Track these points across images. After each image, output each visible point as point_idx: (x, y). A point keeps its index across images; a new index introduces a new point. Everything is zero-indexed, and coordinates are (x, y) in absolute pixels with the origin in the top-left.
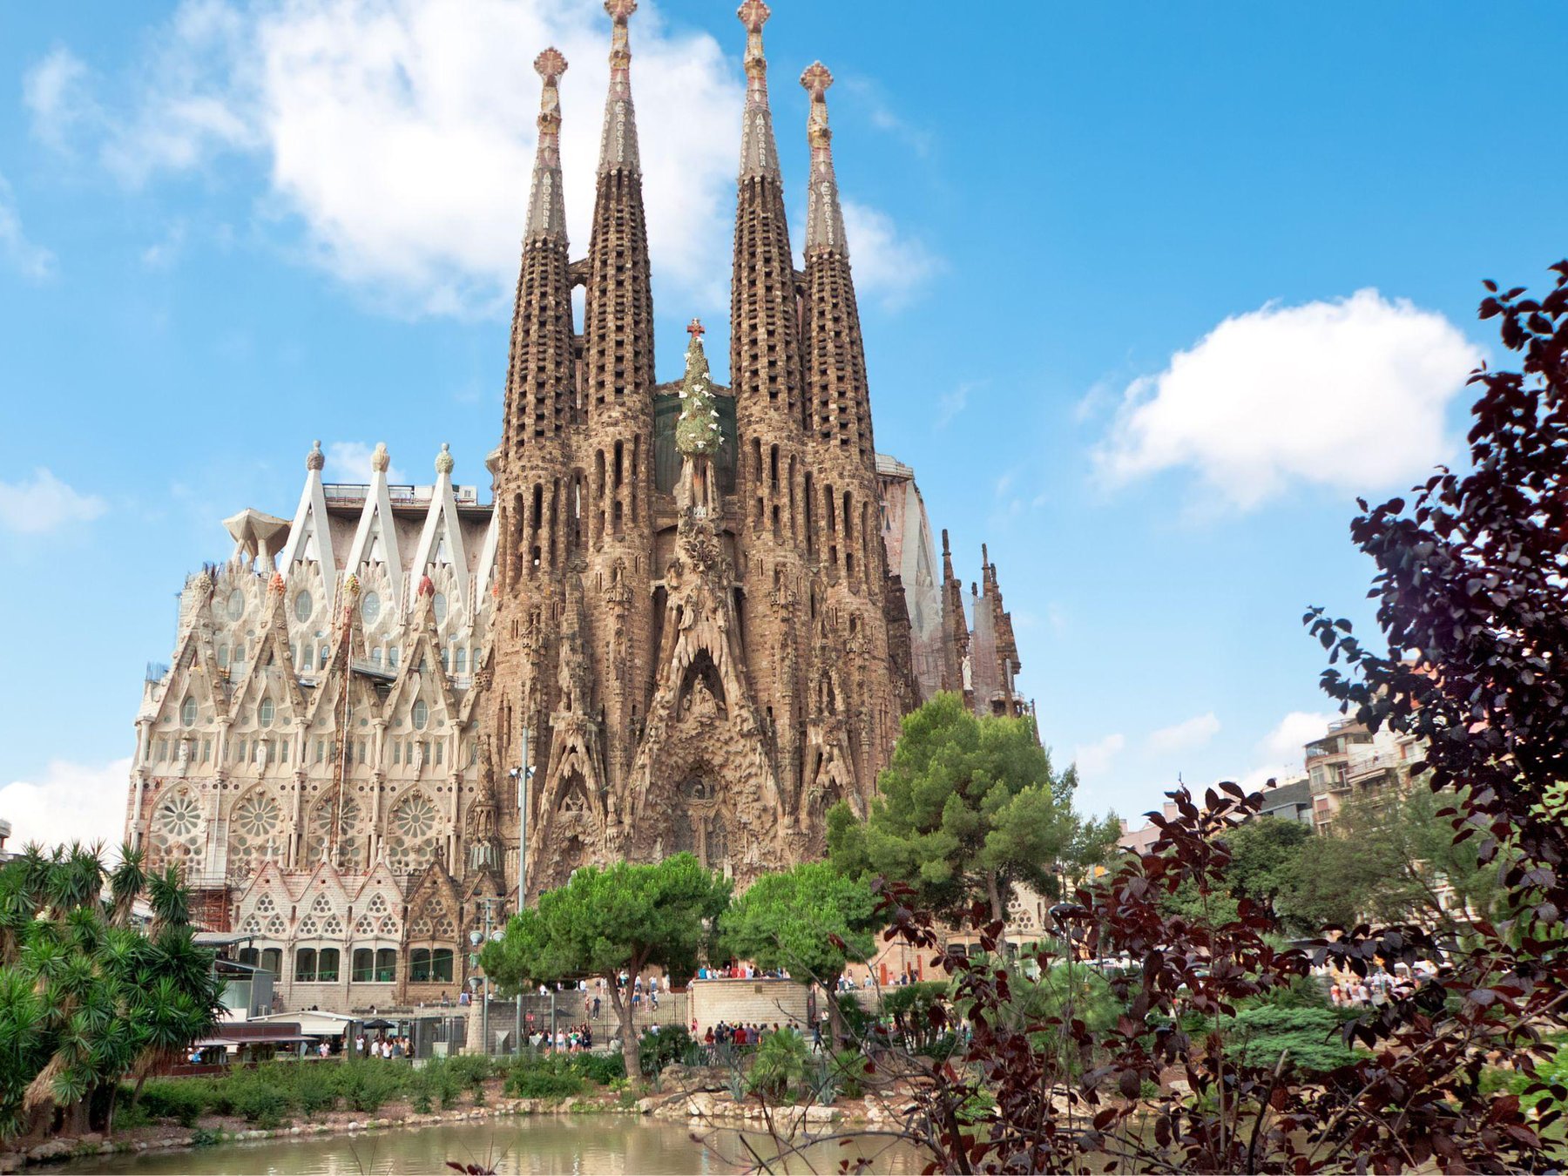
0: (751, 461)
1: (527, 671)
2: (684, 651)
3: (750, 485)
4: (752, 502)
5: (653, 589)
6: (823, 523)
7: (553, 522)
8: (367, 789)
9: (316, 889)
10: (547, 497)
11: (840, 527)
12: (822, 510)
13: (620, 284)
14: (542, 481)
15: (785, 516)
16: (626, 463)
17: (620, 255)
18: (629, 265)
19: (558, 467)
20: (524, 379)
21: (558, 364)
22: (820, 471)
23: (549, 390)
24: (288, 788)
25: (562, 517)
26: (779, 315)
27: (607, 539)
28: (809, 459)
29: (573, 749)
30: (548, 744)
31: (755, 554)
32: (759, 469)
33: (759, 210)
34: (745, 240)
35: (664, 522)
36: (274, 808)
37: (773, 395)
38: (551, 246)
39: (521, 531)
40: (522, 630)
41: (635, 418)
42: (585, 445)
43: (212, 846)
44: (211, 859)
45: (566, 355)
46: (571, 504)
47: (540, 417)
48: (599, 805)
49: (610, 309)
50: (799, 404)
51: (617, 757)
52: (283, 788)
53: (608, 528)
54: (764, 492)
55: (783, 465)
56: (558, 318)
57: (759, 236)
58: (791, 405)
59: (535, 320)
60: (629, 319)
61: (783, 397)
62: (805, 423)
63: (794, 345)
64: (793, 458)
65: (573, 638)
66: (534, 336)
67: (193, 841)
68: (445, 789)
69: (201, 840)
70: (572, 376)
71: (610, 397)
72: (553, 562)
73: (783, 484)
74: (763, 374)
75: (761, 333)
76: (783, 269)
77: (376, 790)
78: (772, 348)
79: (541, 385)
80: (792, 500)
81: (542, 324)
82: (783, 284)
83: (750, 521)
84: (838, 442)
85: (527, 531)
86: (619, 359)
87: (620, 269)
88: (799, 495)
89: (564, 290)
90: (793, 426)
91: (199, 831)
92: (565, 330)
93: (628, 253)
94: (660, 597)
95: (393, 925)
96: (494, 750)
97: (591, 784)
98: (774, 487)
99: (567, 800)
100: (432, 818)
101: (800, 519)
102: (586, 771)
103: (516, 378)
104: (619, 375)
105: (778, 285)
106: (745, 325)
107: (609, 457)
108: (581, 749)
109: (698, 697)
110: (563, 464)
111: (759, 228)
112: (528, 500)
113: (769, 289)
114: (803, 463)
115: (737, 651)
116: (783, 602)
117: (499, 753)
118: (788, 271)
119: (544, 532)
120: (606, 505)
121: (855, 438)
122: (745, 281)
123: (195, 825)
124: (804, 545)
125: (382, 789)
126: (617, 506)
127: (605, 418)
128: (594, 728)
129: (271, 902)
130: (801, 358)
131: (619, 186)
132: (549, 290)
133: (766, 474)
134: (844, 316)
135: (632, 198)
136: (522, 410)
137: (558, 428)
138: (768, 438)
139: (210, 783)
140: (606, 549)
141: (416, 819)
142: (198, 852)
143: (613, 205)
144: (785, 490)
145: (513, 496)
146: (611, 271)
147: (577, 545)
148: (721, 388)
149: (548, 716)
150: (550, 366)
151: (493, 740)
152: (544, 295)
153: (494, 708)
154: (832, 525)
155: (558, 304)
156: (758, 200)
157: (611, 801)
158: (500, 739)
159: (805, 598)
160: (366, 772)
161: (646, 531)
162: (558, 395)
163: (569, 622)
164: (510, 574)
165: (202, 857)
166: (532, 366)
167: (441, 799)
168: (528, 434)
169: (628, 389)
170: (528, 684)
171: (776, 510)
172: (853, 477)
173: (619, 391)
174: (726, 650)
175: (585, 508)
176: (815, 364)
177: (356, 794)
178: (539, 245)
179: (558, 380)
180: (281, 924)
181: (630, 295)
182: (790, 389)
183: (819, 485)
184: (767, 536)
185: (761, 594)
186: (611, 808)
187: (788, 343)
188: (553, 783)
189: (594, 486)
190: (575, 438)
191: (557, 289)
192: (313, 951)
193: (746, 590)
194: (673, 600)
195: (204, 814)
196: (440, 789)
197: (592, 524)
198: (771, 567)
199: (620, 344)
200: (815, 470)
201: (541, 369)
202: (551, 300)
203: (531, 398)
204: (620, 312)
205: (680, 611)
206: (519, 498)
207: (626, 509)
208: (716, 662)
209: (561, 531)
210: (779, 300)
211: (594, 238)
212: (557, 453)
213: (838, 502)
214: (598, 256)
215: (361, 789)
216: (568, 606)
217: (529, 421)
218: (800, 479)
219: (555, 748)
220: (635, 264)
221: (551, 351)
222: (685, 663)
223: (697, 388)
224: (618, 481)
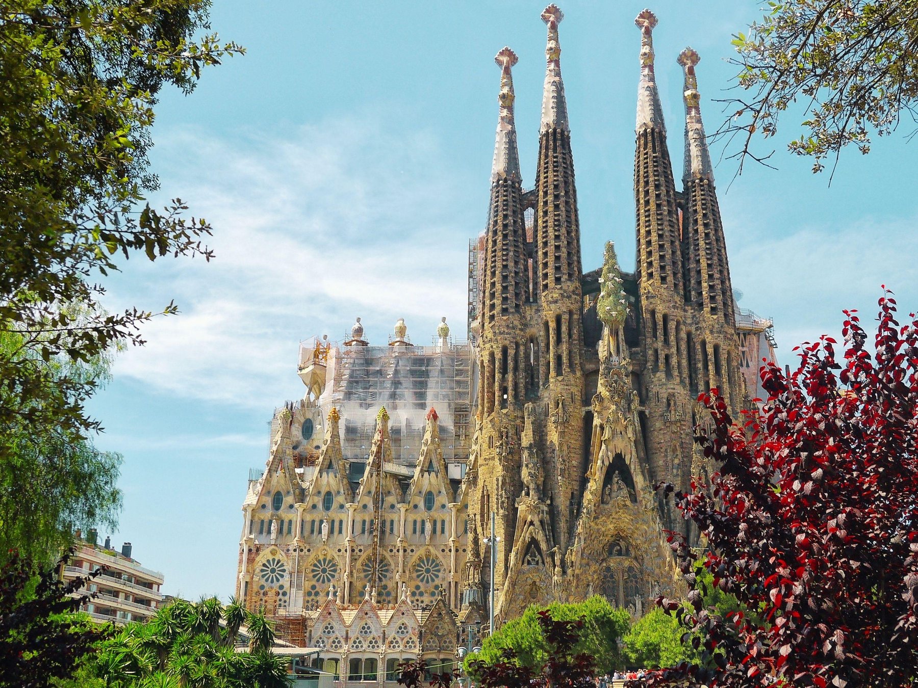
0: (649, 324)
1: (499, 471)
2: (606, 455)
3: (649, 341)
4: (650, 352)
5: (584, 413)
6: (700, 365)
7: (516, 369)
8: (395, 551)
9: (361, 618)
10: (511, 352)
11: (711, 367)
12: (700, 356)
13: (557, 207)
14: (507, 342)
15: (674, 361)
16: (564, 328)
17: (556, 187)
18: (562, 194)
19: (518, 332)
20: (493, 274)
21: (516, 263)
22: (697, 329)
23: (511, 281)
24: (343, 551)
25: (522, 365)
26: (666, 223)
27: (552, 380)
28: (689, 321)
29: (532, 523)
30: (514, 520)
31: (654, 389)
32: (655, 329)
33: (650, 152)
34: (642, 173)
35: (590, 367)
36: (334, 565)
37: (663, 279)
38: (509, 182)
39: (494, 376)
40: (496, 443)
41: (569, 297)
42: (536, 317)
43: (293, 590)
44: (292, 597)
45: (521, 256)
46: (527, 357)
47: (505, 299)
48: (549, 560)
49: (550, 224)
50: (681, 284)
51: (563, 525)
52: (339, 550)
53: (552, 373)
54: (659, 344)
55: (672, 325)
56: (515, 232)
57: (650, 170)
58: (676, 285)
59: (500, 233)
60: (563, 231)
61: (670, 279)
62: (687, 298)
63: (677, 243)
64: (678, 323)
65: (530, 448)
66: (499, 244)
67: (281, 587)
68: (447, 550)
69: (287, 585)
70: (526, 270)
71: (551, 285)
72: (516, 396)
73: (672, 339)
74: (656, 264)
75: (654, 237)
76: (668, 192)
77: (401, 552)
78: (661, 247)
79: (505, 278)
80: (678, 350)
81: (505, 236)
82: (668, 202)
83: (649, 365)
84: (709, 309)
85: (498, 376)
86: (557, 258)
87: (557, 197)
88: (683, 346)
89: (518, 214)
90: (677, 299)
91: (285, 581)
92: (521, 240)
93: (562, 185)
94: (589, 417)
95: (413, 642)
96: (479, 524)
97: (543, 546)
98: (666, 342)
99: (528, 557)
100: (439, 571)
101: (684, 362)
102: (540, 537)
103: (488, 273)
104: (558, 269)
105: (665, 203)
106: (643, 231)
107: (552, 325)
108: (537, 523)
109: (615, 487)
110: (521, 330)
111: (651, 164)
112: (498, 355)
113: (659, 206)
114: (685, 323)
115: (642, 454)
116: (673, 419)
117: (482, 525)
118: (672, 193)
119: (510, 377)
120: (551, 357)
121: (721, 306)
122: (642, 201)
123: (282, 576)
124: (687, 381)
125: (405, 551)
126: (559, 358)
127: (548, 298)
128: (546, 509)
129: (332, 628)
130: (682, 253)
131: (555, 140)
132: (509, 213)
133: (660, 333)
134: (712, 223)
135: (564, 148)
136: (493, 295)
137: (517, 306)
138: (661, 308)
139: (291, 548)
140: (551, 386)
141: (428, 571)
142: (284, 594)
143: (550, 153)
144: (673, 343)
145: (487, 353)
146: (550, 198)
147: (532, 384)
148: (627, 275)
149: (514, 501)
150: (511, 264)
151: (478, 517)
152: (505, 217)
153: (478, 494)
154: (706, 366)
155: (515, 222)
156: (650, 145)
157: (557, 557)
158: (482, 516)
159: (689, 417)
160: (394, 540)
161: (578, 374)
162: (517, 284)
163: (527, 438)
164: (486, 405)
165: (287, 598)
166: (499, 264)
167: (445, 557)
168: (498, 309)
169: (564, 278)
170: (500, 479)
171: (667, 357)
172: (720, 332)
173: (558, 280)
174: (634, 453)
175: (537, 359)
176: (692, 256)
177: (387, 555)
178: (501, 182)
179: (516, 273)
180: (339, 642)
181: (564, 214)
182: (675, 274)
183: (697, 341)
184: (661, 375)
185: (657, 415)
186: (558, 562)
187: (672, 242)
188: (517, 546)
189: (543, 345)
190: (528, 313)
191: (514, 212)
192: (360, 660)
193: (647, 413)
194: (597, 421)
195: (288, 567)
196: (443, 551)
197: (542, 370)
198: (665, 396)
199: (557, 248)
200: (693, 329)
201: (505, 267)
202: (511, 220)
203: (498, 286)
204: (557, 225)
205: (602, 428)
206: (492, 355)
207: (565, 359)
208: (627, 462)
209: (522, 374)
210: (666, 213)
211: (538, 176)
212: (516, 323)
213: (710, 351)
214: (541, 188)
215: (391, 551)
216: (527, 426)
217: (497, 302)
218: (683, 335)
219: (519, 523)
220: (567, 193)
221: (511, 254)
222: (607, 463)
223: (611, 275)
224: (559, 341)
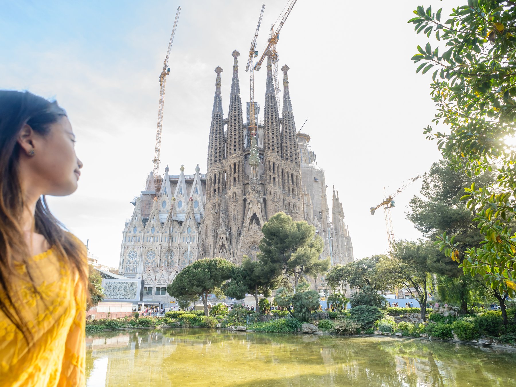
0: (268, 166)
1: (212, 219)
2: (250, 214)
3: (268, 172)
4: (268, 176)
5: (243, 199)
6: (286, 181)
7: (219, 182)
8: (176, 248)
9: (161, 272)
10: (217, 176)
11: (290, 182)
12: (286, 178)
13: (235, 123)
14: (216, 173)
15: (276, 179)
16: (237, 168)
17: (235, 116)
18: (237, 119)
19: (220, 169)
20: (212, 148)
21: (220, 144)
22: (285, 168)
23: (218, 151)
25: (221, 181)
26: (275, 129)
27: (232, 187)
28: (283, 165)
29: (223, 238)
31: (269, 190)
32: (270, 168)
33: (270, 103)
34: (267, 111)
35: (246, 182)
36: (154, 253)
37: (273, 149)
38: (219, 115)
39: (211, 185)
40: (211, 209)
41: (239, 156)
42: (227, 164)
43: (140, 262)
44: (139, 265)
45: (222, 142)
46: (223, 178)
47: (216, 157)
48: (228, 252)
49: (233, 130)
50: (280, 151)
51: (234, 240)
52: (157, 248)
53: (232, 184)
54: (271, 174)
55: (276, 167)
56: (220, 133)
57: (270, 110)
58: (278, 152)
59: (214, 134)
60: (237, 132)
61: (276, 150)
62: (282, 157)
63: (279, 137)
64: (278, 165)
65: (223, 211)
66: (214, 137)
67: (136, 261)
68: (195, 248)
70: (224, 147)
71: (233, 151)
72: (219, 192)
73: (276, 171)
74: (271, 144)
75: (270, 134)
76: (276, 118)
77: (179, 248)
78: (273, 138)
79: (216, 149)
80: (278, 175)
81: (216, 134)
82: (276, 121)
83: (268, 181)
84: (290, 160)
85: (213, 185)
86: (235, 142)
87: (235, 120)
88: (280, 174)
89: (222, 126)
90: (278, 157)
91: (137, 259)
92: (222, 136)
93: (237, 116)
94: (245, 200)
96: (204, 238)
97: (227, 247)
98: (274, 172)
99: (221, 251)
100: (192, 255)
101: (281, 180)
102: (225, 243)
103: (210, 148)
104: (235, 146)
105: (275, 122)
106: (266, 132)
107: (233, 167)
108: (224, 238)
109: (254, 225)
110: (221, 168)
111: (270, 108)
112: (213, 178)
113: (272, 123)
114: (281, 166)
115: (264, 214)
116: (275, 201)
117: (206, 239)
118: (277, 118)
119: (217, 185)
120: (232, 178)
121: (294, 159)
122: (266, 121)
123: (136, 257)
124: (281, 187)
126: (235, 178)
127: (231, 157)
128: (228, 233)
129: (150, 276)
130: (281, 140)
131: (235, 100)
132: (218, 126)
133: (272, 169)
134: (292, 129)
135: (238, 102)
136: (211, 156)
137: (220, 160)
138: (272, 160)
139: (139, 247)
140: (232, 189)
141: (188, 255)
142: (137, 264)
143: (234, 104)
144: (276, 173)
145: (209, 177)
146: (233, 121)
147: (225, 188)
148: (261, 148)
149: (217, 230)
150: (218, 145)
151: (204, 236)
152: (217, 127)
153: (205, 228)
154: (288, 181)
155: (220, 129)
156: (270, 101)
157: (231, 251)
158: (206, 236)
159: (282, 200)
160: (176, 244)
161: (242, 184)
162: (220, 152)
163: (222, 207)
164: (209, 195)
166: (214, 145)
167: (194, 251)
168: (213, 160)
169: (237, 149)
170: (212, 222)
171: (274, 178)
172: (294, 169)
173: (235, 150)
174: (261, 213)
175: (227, 179)
176: (284, 141)
177: (174, 249)
179: (220, 148)
180: (153, 281)
181: (238, 126)
182: (278, 148)
183: (285, 172)
184: (272, 185)
185: (270, 199)
186: (231, 253)
187: (277, 136)
188: (218, 247)
189: (229, 174)
190: (224, 162)
191: (220, 126)
192: (160, 288)
193: (266, 198)
194: (248, 201)
195: (138, 254)
196: (194, 248)
197: (229, 183)
198: (273, 192)
199: (235, 138)
200: (284, 168)
201: (216, 145)
202: (218, 129)
203: (213, 153)
204: (235, 130)
205: (249, 203)
206: (211, 177)
207: (237, 179)
208: (258, 216)
209: (221, 185)
210: (275, 126)
211: (229, 113)
212: (220, 166)
213: (290, 176)
214: (230, 117)
216: (222, 203)
217: (213, 158)
218: (280, 170)
219: (218, 238)
220: (239, 118)
221: (218, 141)
222: (250, 217)
223: (254, 149)
224: (235, 172)
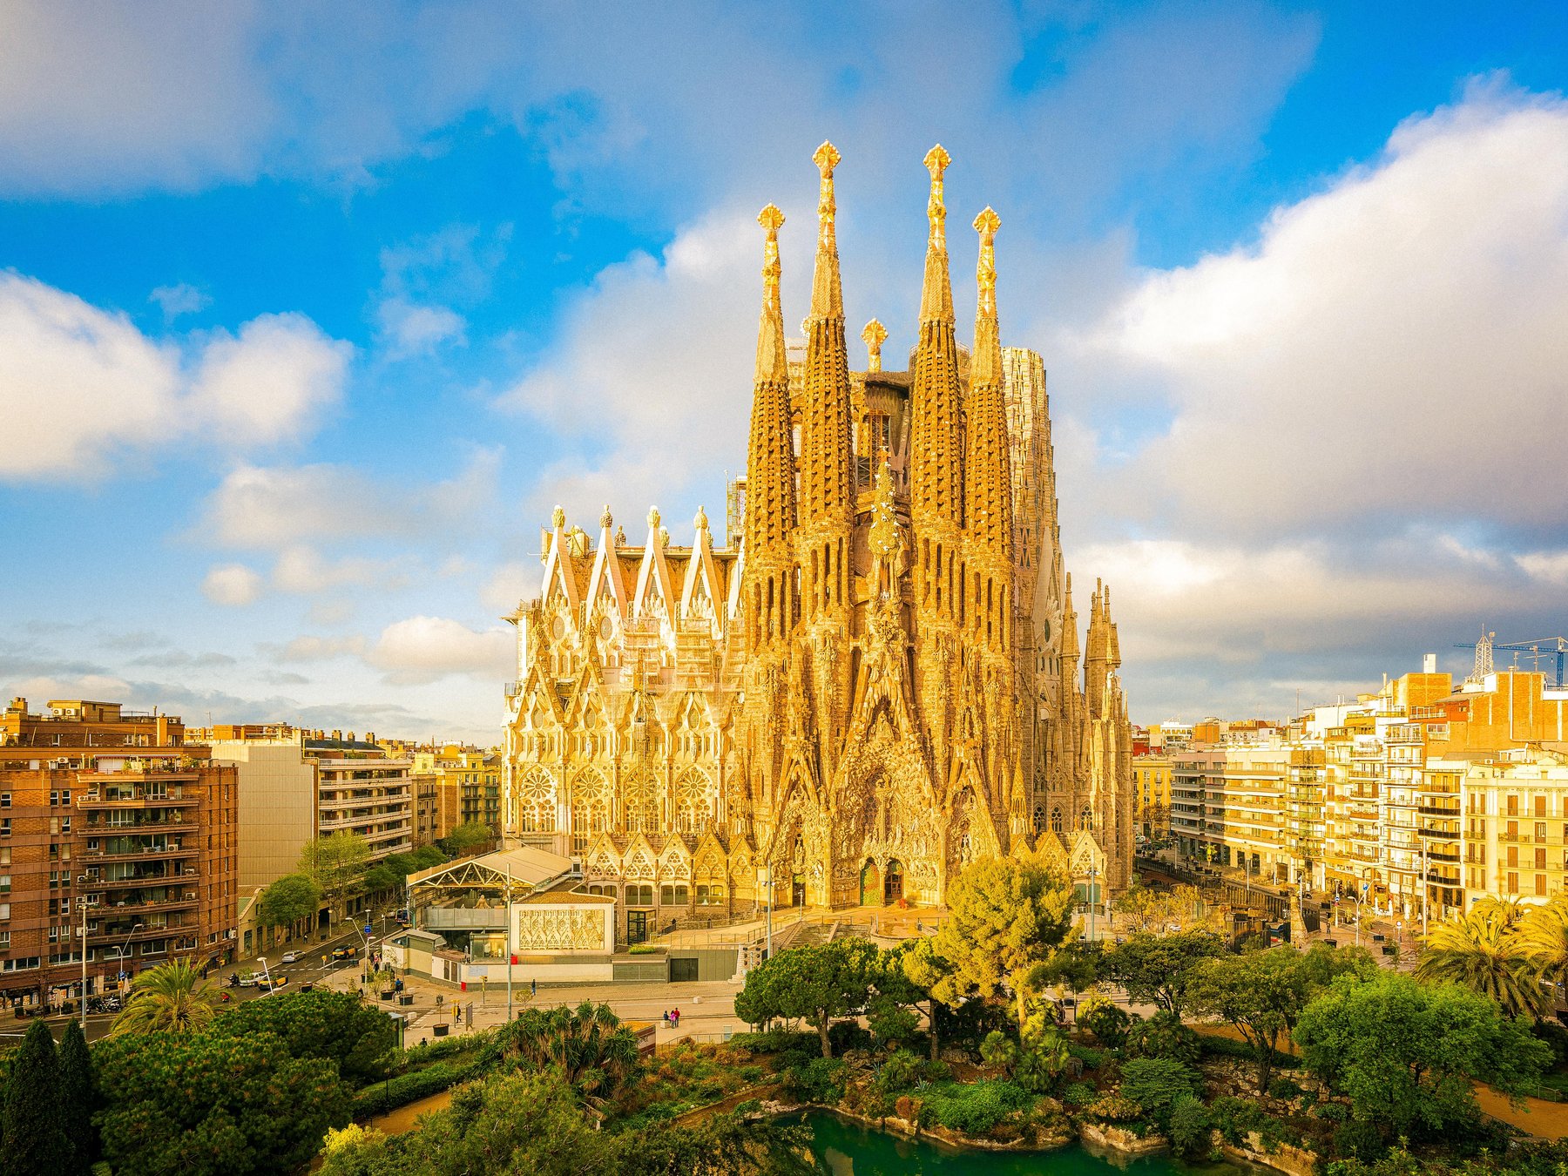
0: (922, 554)
1: (766, 707)
2: (873, 696)
3: (921, 572)
4: (922, 584)
5: (851, 649)
6: (972, 601)
7: (783, 602)
8: (661, 768)
9: (635, 849)
10: (777, 585)
11: (984, 603)
12: (972, 590)
13: (827, 418)
14: (773, 575)
15: (945, 597)
16: (833, 560)
17: (827, 394)
19: (785, 563)
20: (759, 495)
21: (782, 483)
22: (972, 562)
23: (776, 505)
24: (609, 768)
25: (788, 596)
26: (947, 441)
27: (820, 616)
28: (964, 552)
29: (798, 763)
30: (781, 755)
31: (923, 624)
32: (927, 561)
33: (935, 351)
36: (600, 781)
37: (940, 505)
38: (776, 387)
39: (760, 608)
40: (763, 679)
41: (839, 525)
42: (803, 545)
43: (560, 805)
44: (561, 813)
47: (771, 526)
48: (815, 798)
49: (821, 439)
50: (958, 511)
51: (827, 763)
52: (605, 768)
53: (820, 607)
54: (931, 577)
55: (945, 558)
56: (782, 447)
58: (953, 512)
59: (765, 450)
60: (835, 448)
61: (947, 506)
62: (963, 525)
63: (957, 464)
64: (952, 553)
65: (797, 685)
66: (764, 462)
67: (548, 802)
68: (713, 768)
69: (554, 801)
71: (820, 509)
72: (782, 631)
73: (945, 572)
75: (933, 455)
77: (667, 768)
78: (940, 468)
79: (771, 500)
80: (951, 585)
81: (770, 453)
83: (920, 598)
84: (985, 540)
85: (764, 610)
86: (828, 480)
87: (827, 406)
88: (956, 578)
89: (786, 424)
90: (954, 528)
92: (788, 456)
93: (834, 392)
94: (856, 653)
95: (685, 870)
96: (745, 756)
97: (809, 785)
98: (939, 574)
99: (794, 793)
100: (705, 786)
101: (956, 598)
102: (805, 776)
104: (828, 493)
105: (947, 416)
107: (821, 556)
108: (803, 762)
109: (881, 727)
110: (788, 560)
111: (934, 367)
112: (764, 587)
113: (940, 420)
114: (959, 554)
115: (908, 695)
116: (941, 658)
117: (749, 758)
119: (776, 610)
120: (819, 589)
121: (999, 536)
123: (548, 792)
124: (958, 617)
125: (671, 768)
126: (827, 590)
127: (817, 525)
128: (811, 748)
129: (607, 857)
131: (827, 335)
132: (775, 424)
133: (933, 565)
134: (996, 439)
135: (837, 343)
136: (758, 520)
137: (783, 533)
138: (935, 539)
139: (556, 765)
140: (819, 622)
141: (694, 786)
142: (552, 809)
143: (822, 350)
144: (946, 576)
145: (753, 584)
146: (821, 408)
147: (799, 618)
149: (780, 738)
150: (777, 486)
151: (745, 751)
152: (771, 428)
153: (744, 728)
154: (978, 600)
156: (935, 342)
157: (822, 797)
158: (749, 750)
159: (957, 654)
160: (661, 758)
161: (847, 606)
162: (783, 508)
163: (794, 676)
164: (752, 639)
165: (555, 812)
166: (764, 485)
167: (710, 774)
168: (762, 538)
169: (835, 503)
170: (767, 716)
171: (939, 591)
172: (996, 566)
173: (827, 505)
174: (900, 696)
175: (804, 590)
177: (654, 771)
178: (766, 386)
179: (783, 496)
180: (614, 868)
181: (835, 427)
182: (952, 499)
183: (970, 574)
184: (932, 611)
185: (926, 651)
186: (823, 801)
187: (952, 462)
188: (784, 782)
189: (810, 575)
190: (796, 540)
192: (635, 887)
193: (915, 648)
194: (867, 659)
195: (554, 785)
196: (709, 768)
197: (809, 601)
198: (934, 633)
199: (828, 468)
200: (968, 561)
201: (771, 488)
203: (763, 511)
204: (828, 442)
205: (870, 668)
206: (758, 585)
207: (833, 592)
208: (893, 703)
209: (787, 607)
212: (783, 552)
213: (984, 585)
215: (657, 768)
216: (793, 665)
217: (763, 528)
218: (956, 567)
219: (785, 760)
221: (777, 474)
222: (872, 705)
223: (884, 504)
224: (827, 571)
